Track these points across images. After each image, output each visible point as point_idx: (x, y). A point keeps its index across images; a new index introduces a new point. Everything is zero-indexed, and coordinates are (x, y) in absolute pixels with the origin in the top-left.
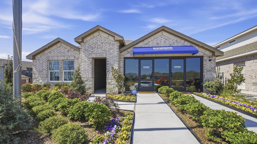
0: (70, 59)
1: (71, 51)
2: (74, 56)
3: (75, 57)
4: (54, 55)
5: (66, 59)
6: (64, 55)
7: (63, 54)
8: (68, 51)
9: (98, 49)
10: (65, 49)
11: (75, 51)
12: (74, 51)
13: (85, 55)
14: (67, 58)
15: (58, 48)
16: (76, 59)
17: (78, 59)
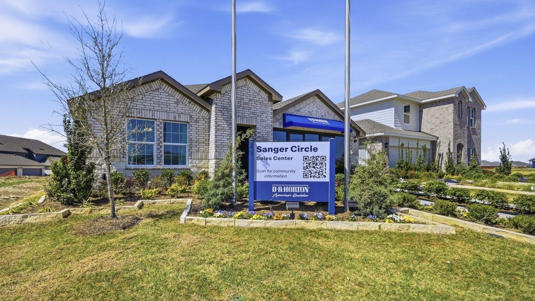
0: (182, 120)
1: (182, 103)
2: (189, 116)
3: (191, 117)
4: (142, 106)
5: (172, 120)
6: (167, 109)
7: (166, 106)
8: (177, 103)
9: (244, 110)
10: (169, 97)
11: (192, 105)
12: (190, 103)
13: (224, 116)
14: (175, 117)
15: (154, 93)
16: (193, 121)
17: (196, 121)
